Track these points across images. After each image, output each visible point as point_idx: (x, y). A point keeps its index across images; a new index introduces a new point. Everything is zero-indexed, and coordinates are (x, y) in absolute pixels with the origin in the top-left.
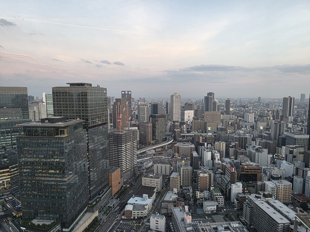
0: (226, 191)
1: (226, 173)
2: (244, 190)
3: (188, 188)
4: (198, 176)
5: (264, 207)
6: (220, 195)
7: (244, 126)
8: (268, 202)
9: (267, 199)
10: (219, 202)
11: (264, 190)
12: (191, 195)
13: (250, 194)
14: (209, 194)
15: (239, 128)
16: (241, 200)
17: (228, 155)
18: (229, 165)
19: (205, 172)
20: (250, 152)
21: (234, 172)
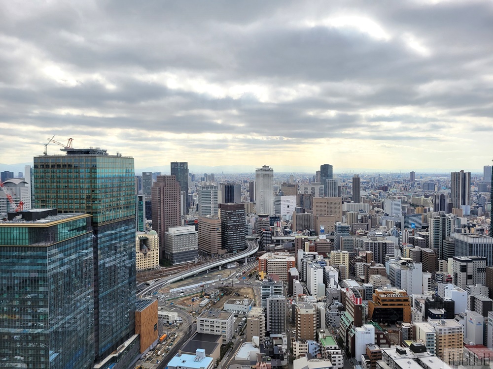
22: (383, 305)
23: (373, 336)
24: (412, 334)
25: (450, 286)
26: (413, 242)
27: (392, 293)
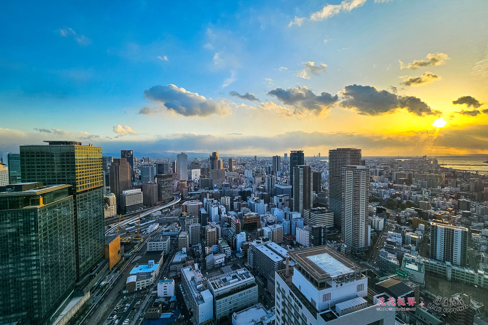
0: (232, 242)
1: (232, 225)
2: (247, 238)
3: (197, 245)
4: (207, 232)
5: (263, 250)
6: (227, 247)
7: (245, 181)
8: (266, 245)
9: (265, 242)
10: (227, 253)
11: (263, 236)
12: (200, 251)
13: (252, 241)
14: (217, 247)
15: (241, 183)
16: (245, 247)
17: (232, 209)
18: (234, 217)
19: (212, 227)
20: (250, 203)
21: (238, 223)
22: (248, 221)
23: (245, 237)
24: (262, 233)
25: (276, 209)
26: (258, 189)
27: (252, 215)
